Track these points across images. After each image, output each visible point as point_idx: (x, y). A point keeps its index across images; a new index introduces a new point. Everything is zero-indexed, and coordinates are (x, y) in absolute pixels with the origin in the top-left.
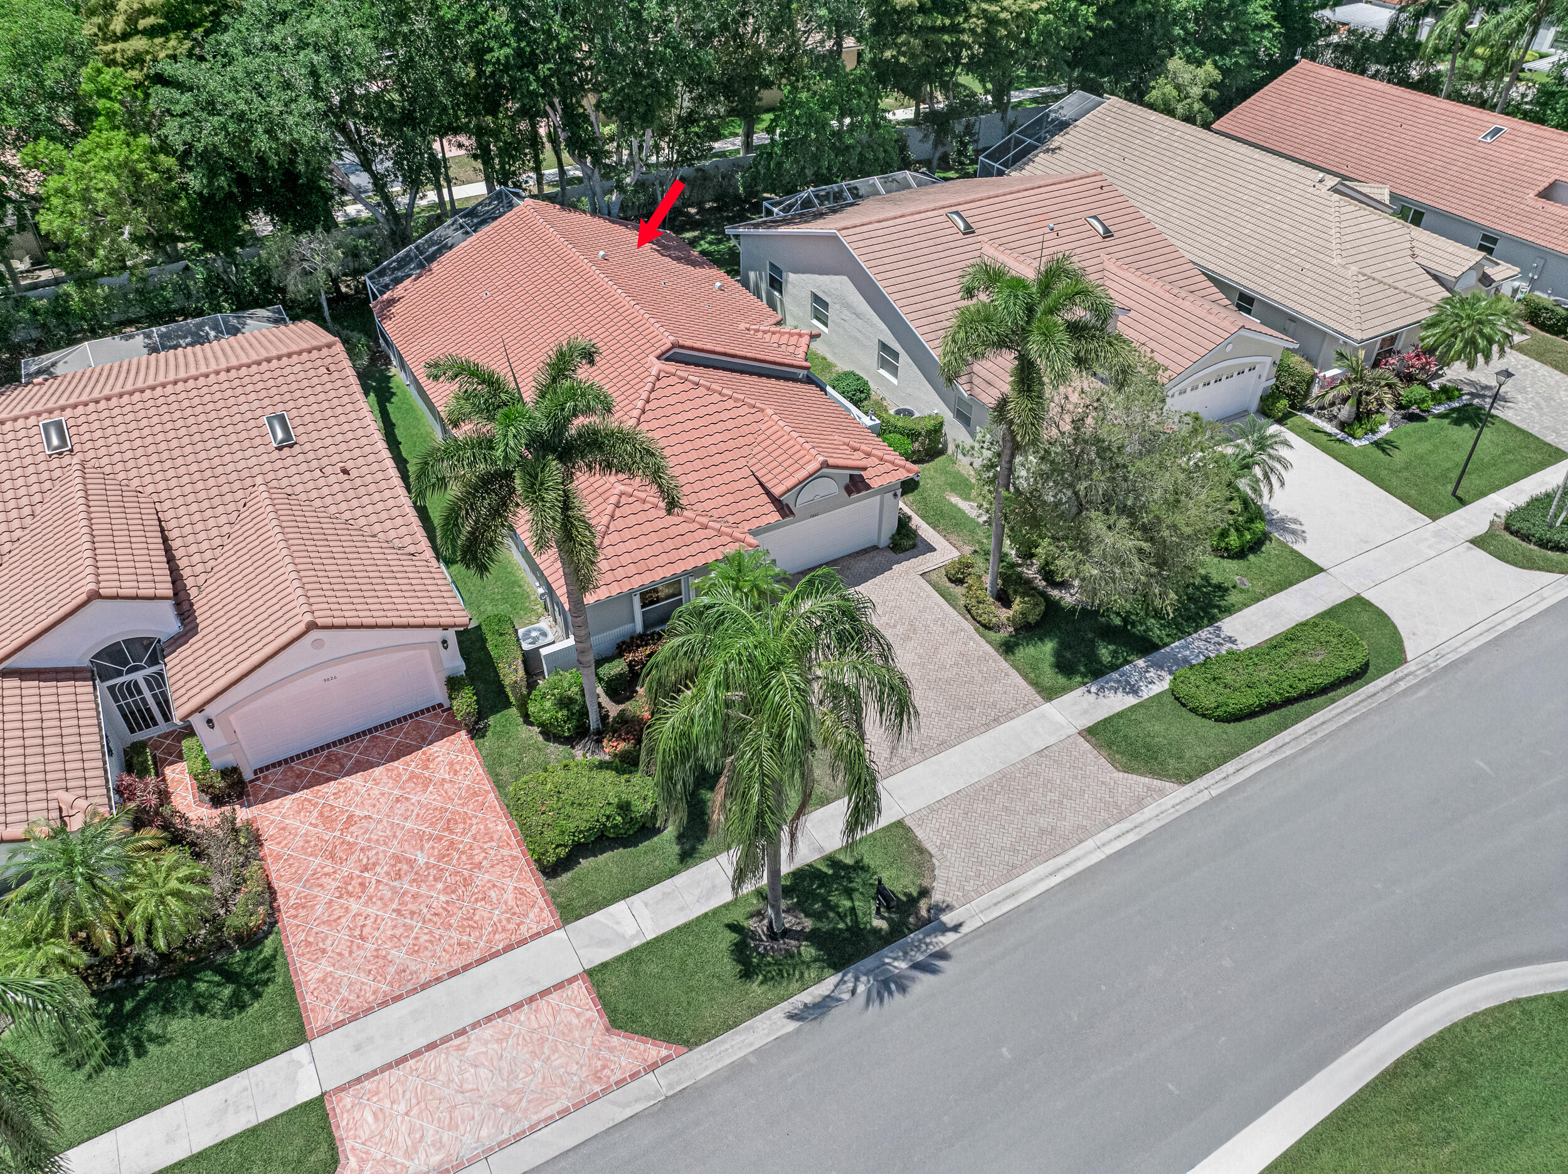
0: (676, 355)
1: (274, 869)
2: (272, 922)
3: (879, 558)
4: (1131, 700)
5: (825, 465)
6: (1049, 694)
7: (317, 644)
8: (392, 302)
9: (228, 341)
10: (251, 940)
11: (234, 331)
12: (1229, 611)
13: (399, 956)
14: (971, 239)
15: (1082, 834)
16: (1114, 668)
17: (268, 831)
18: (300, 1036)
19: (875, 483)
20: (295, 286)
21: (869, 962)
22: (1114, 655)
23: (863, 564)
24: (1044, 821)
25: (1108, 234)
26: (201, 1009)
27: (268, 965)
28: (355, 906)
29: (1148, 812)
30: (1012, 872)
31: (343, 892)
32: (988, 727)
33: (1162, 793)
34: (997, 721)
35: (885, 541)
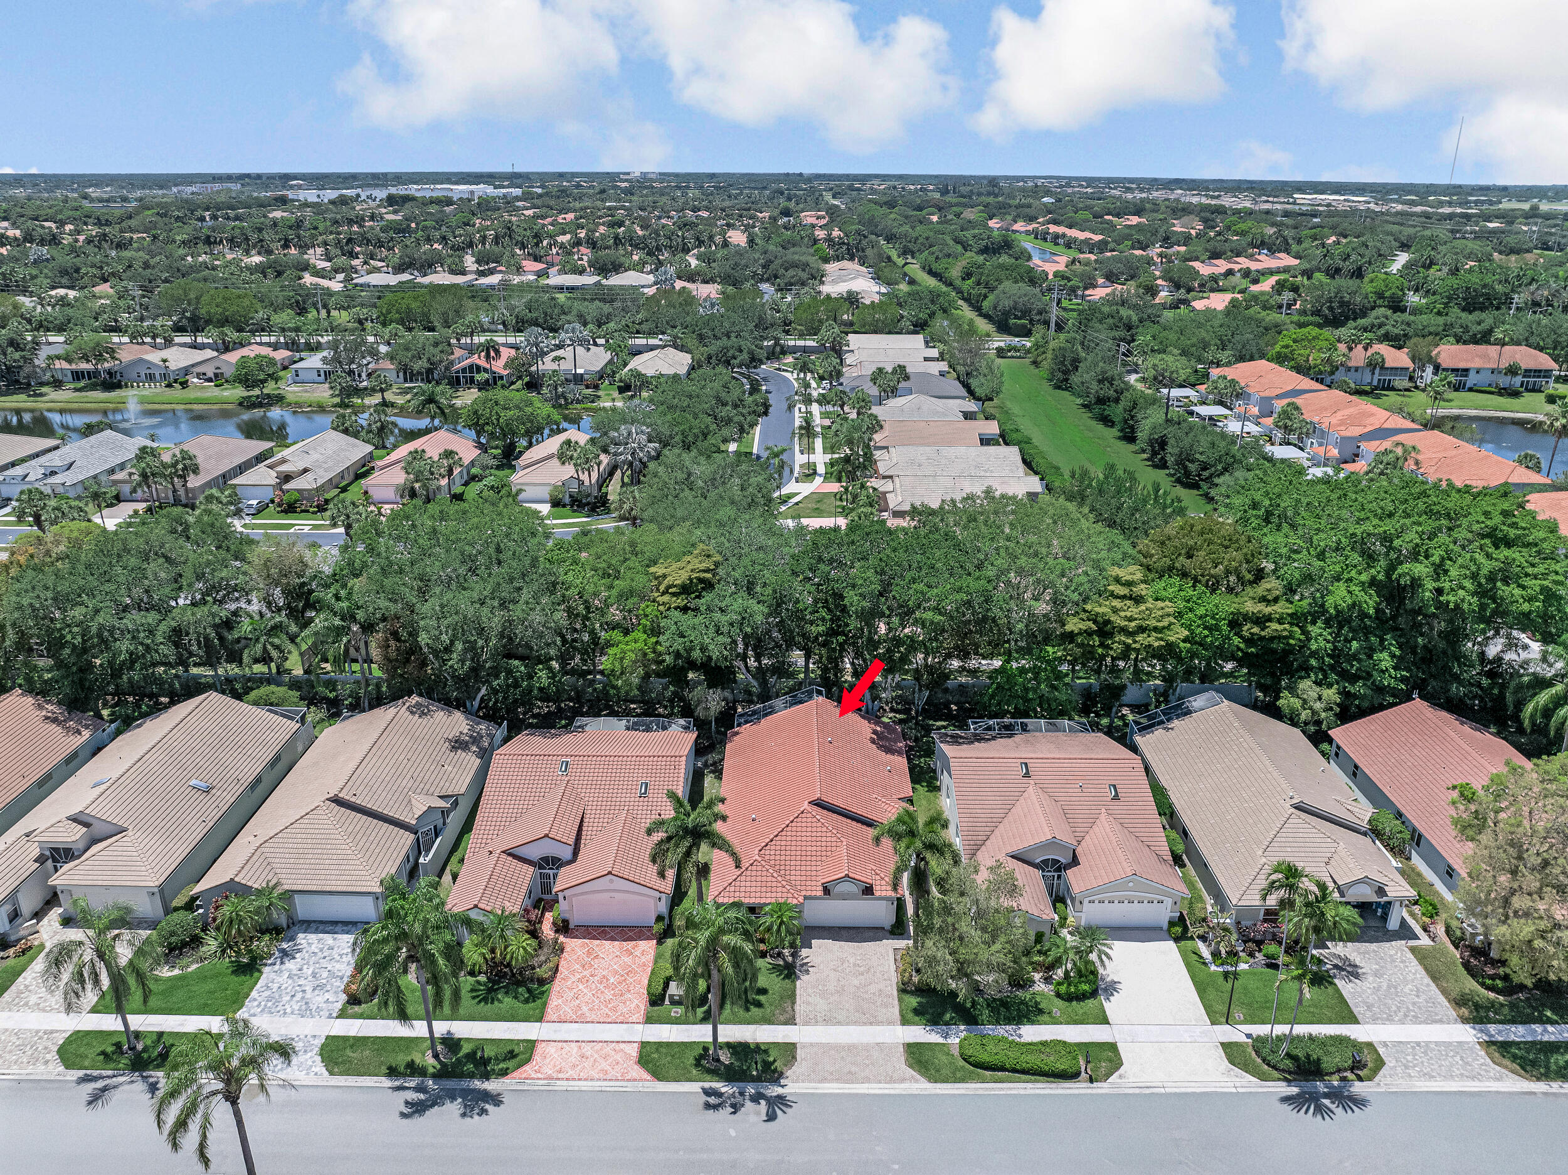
0: (819, 804)
1: (562, 963)
2: (552, 978)
3: (881, 934)
4: (941, 1040)
5: (847, 876)
6: (905, 1022)
7: (611, 881)
8: (737, 733)
9: (662, 734)
10: (542, 982)
11: (664, 728)
12: (1033, 1023)
13: (585, 1009)
14: (1025, 780)
15: (867, 1080)
16: (947, 1024)
17: (568, 949)
18: (540, 1019)
19: (877, 894)
20: (700, 712)
21: (741, 1084)
22: (952, 1018)
23: (871, 934)
24: (853, 1069)
25: (1116, 797)
26: (516, 998)
27: (543, 993)
28: (581, 987)
29: (902, 1086)
30: (824, 1080)
31: (579, 980)
32: (865, 1024)
33: (917, 1081)
34: (871, 1024)
35: (888, 926)
